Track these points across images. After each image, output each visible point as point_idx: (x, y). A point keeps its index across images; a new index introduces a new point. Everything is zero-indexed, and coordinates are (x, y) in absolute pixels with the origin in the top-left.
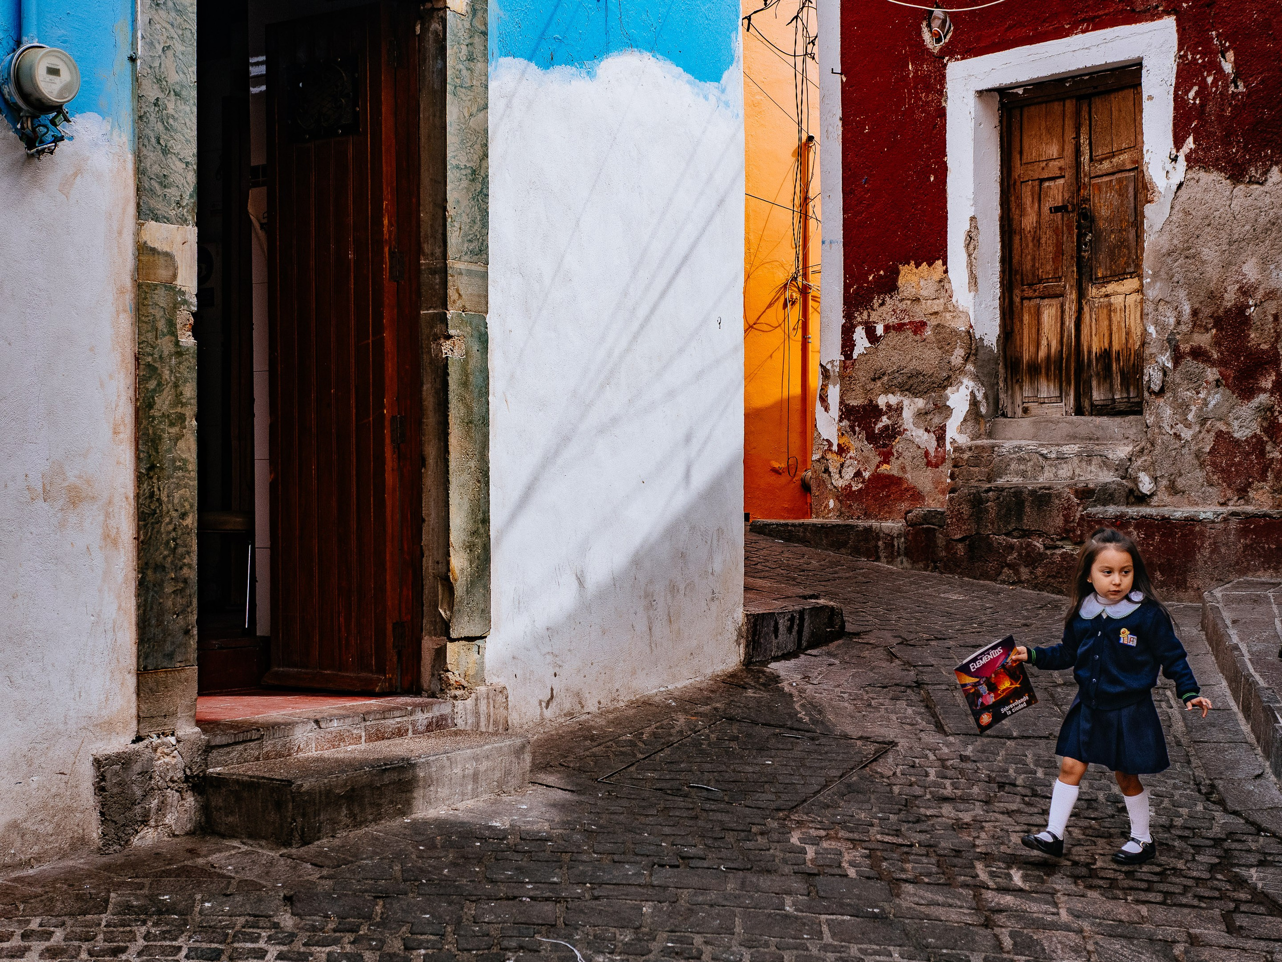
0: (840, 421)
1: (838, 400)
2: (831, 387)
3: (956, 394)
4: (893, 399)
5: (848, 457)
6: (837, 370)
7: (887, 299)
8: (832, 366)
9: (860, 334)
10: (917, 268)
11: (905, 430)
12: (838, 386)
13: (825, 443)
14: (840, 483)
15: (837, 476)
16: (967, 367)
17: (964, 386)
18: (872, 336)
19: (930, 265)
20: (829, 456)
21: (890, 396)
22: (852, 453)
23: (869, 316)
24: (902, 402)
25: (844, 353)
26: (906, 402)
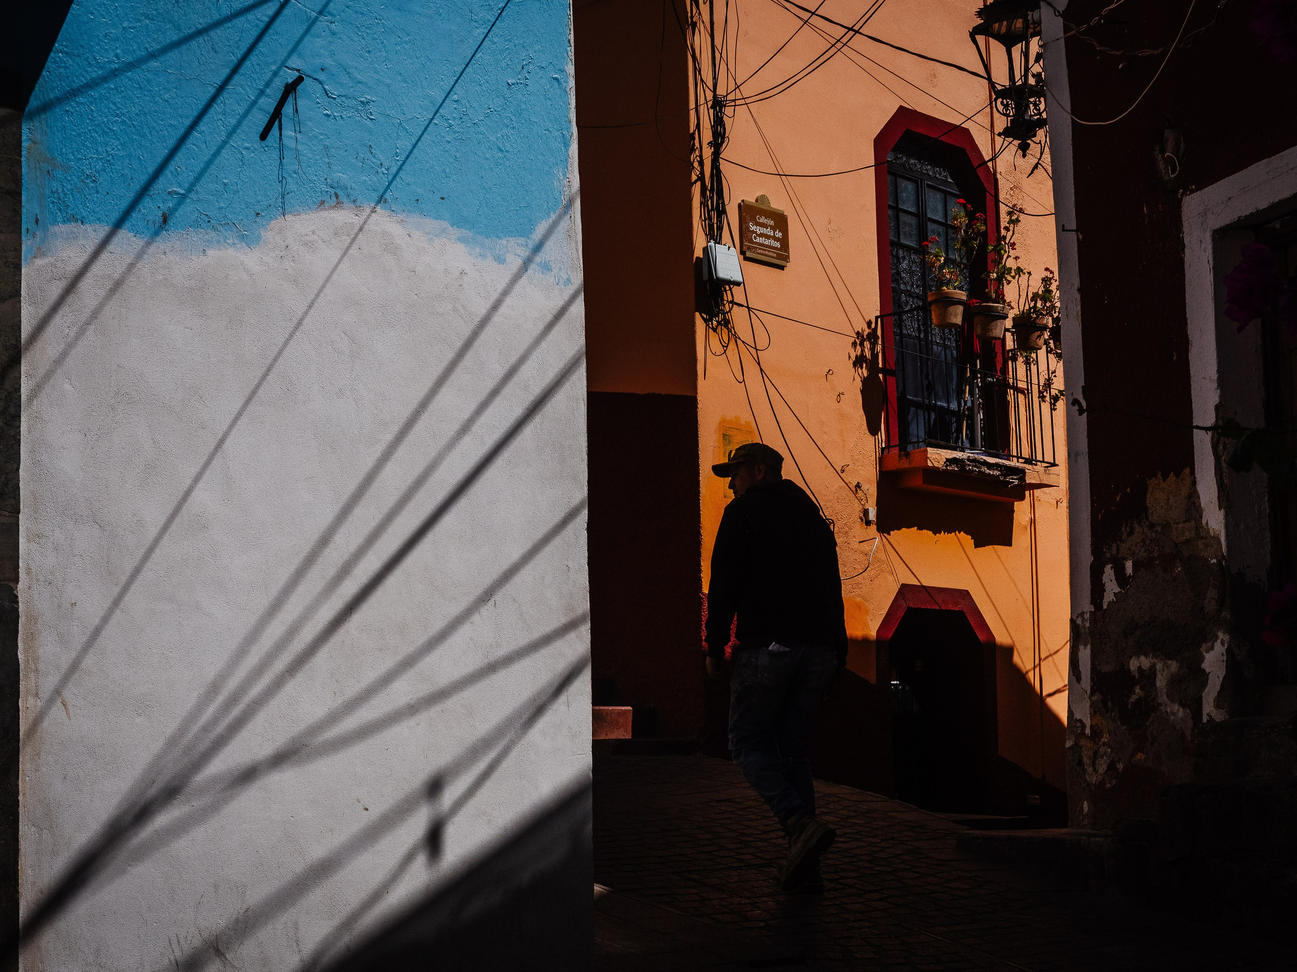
0: (1093, 693)
1: (1089, 666)
2: (1081, 647)
3: (1211, 652)
4: (1145, 662)
5: (1101, 743)
6: (1088, 625)
7: (1136, 526)
8: (1083, 621)
9: (1109, 573)
10: (1164, 480)
11: (1160, 704)
12: (1089, 646)
13: (1079, 724)
14: (1093, 779)
15: (1090, 769)
16: (1223, 614)
17: (1219, 641)
18: (1121, 578)
19: (1178, 475)
20: (1083, 742)
21: (1142, 658)
22: (1105, 739)
23: (1118, 550)
24: (1155, 664)
25: (1093, 602)
26: (1159, 666)
